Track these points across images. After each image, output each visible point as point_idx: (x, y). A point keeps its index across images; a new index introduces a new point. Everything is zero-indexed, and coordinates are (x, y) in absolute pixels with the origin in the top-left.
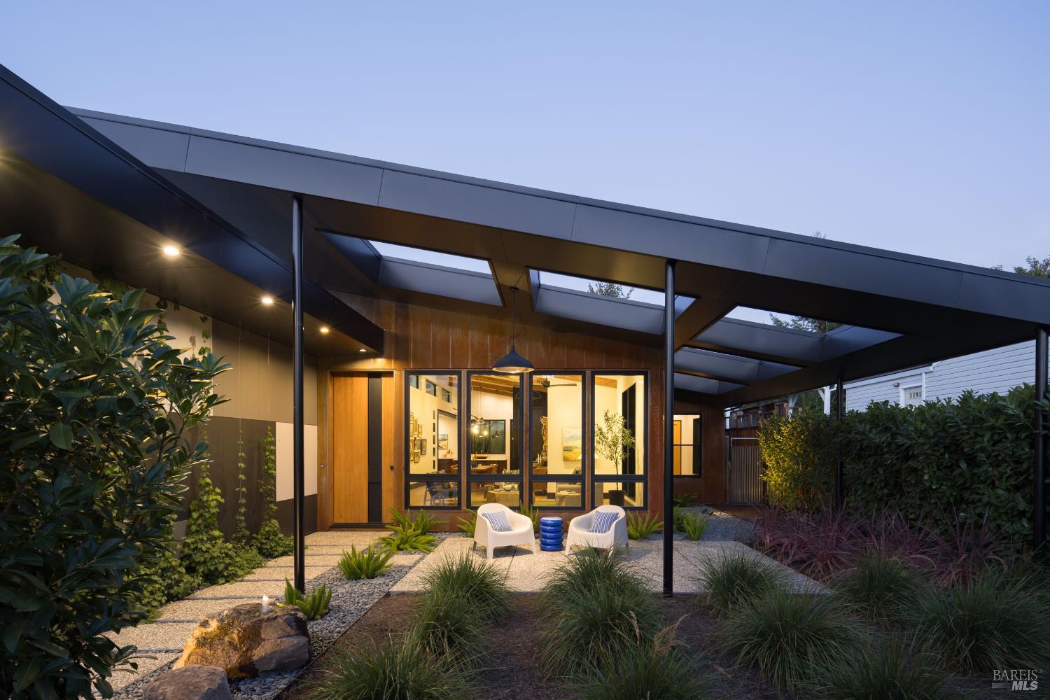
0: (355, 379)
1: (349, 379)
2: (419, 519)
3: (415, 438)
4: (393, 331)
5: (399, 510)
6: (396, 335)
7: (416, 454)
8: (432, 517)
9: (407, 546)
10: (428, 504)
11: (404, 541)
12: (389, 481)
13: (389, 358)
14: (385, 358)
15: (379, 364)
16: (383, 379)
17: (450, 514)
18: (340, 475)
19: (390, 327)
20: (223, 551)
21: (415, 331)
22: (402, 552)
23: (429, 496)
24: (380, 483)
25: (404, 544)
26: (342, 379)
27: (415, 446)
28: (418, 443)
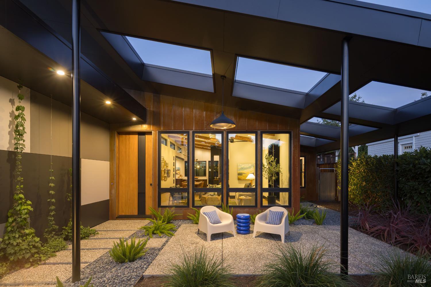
0: (131, 136)
1: (128, 136)
2: (166, 213)
3: (165, 169)
4: (152, 109)
5: (155, 209)
6: (154, 112)
7: (165, 177)
8: (173, 212)
9: (158, 232)
10: (171, 203)
11: (157, 229)
12: (149, 192)
13: (149, 124)
14: (147, 124)
15: (144, 127)
16: (146, 136)
17: (183, 210)
18: (122, 189)
19: (150, 107)
20: (31, 244)
21: (164, 109)
22: (155, 236)
23: (171, 199)
24: (145, 193)
25: (157, 230)
26: (124, 136)
27: (165, 173)
28: (166, 171)
